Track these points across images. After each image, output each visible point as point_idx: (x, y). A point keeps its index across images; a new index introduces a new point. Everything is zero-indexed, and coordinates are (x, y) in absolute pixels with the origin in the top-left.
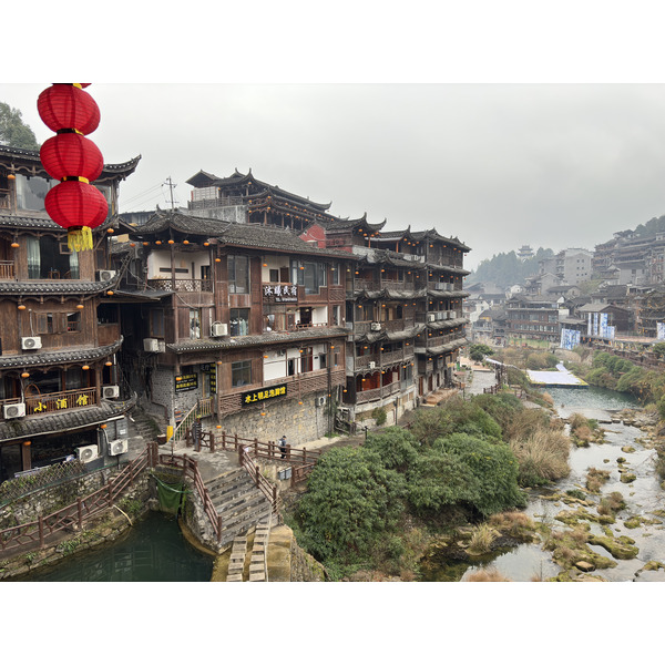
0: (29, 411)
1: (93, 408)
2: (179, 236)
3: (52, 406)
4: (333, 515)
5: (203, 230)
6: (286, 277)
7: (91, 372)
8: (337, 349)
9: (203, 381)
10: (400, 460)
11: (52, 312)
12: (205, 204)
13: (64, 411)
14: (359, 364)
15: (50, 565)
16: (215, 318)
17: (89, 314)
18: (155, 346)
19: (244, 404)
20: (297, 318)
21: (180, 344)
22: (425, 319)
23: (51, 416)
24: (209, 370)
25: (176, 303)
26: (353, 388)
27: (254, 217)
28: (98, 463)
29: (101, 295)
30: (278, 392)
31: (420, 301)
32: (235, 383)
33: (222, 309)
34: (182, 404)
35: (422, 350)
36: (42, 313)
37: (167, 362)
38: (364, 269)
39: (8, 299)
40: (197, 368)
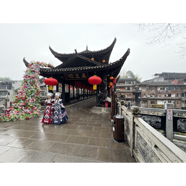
2: (142, 85)
5: (146, 84)
7: (131, 99)
9: (146, 103)
11: (128, 93)
14: (185, 105)
16: (148, 95)
17: (132, 94)
18: (139, 98)
19: (153, 107)
20: (167, 95)
21: (142, 98)
24: (147, 101)
25: (142, 93)
30: (160, 106)
32: (151, 104)
33: (149, 93)
34: (143, 105)
37: (140, 100)
39: (124, 92)
40: (145, 101)
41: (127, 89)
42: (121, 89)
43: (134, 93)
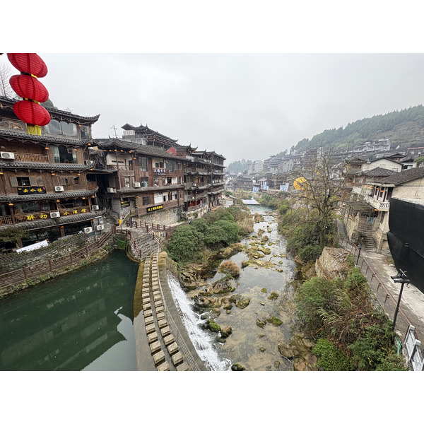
0: (61, 215)
1: (88, 213)
2: (119, 149)
3: (71, 213)
4: (180, 247)
5: (128, 147)
6: (161, 166)
7: (86, 200)
8: (181, 192)
9: (132, 203)
10: (202, 229)
11: (68, 177)
12: (129, 137)
13: (76, 215)
14: (188, 198)
15: (76, 270)
16: (135, 180)
17: (84, 178)
18: (112, 190)
19: (148, 212)
20: (166, 182)
21: (121, 190)
22: (211, 182)
23: (71, 217)
24: (134, 200)
25: (119, 175)
26: (187, 206)
27: (149, 143)
28: (93, 233)
29: (88, 170)
30: (160, 207)
31: (209, 176)
32: (144, 204)
33: (137, 177)
34: (124, 212)
35: (210, 193)
36: (63, 177)
37: (117, 196)
38: (190, 164)
39: (47, 171)
40: (130, 198)
41: (57, 154)
42: (23, 155)
43: (91, 177)
